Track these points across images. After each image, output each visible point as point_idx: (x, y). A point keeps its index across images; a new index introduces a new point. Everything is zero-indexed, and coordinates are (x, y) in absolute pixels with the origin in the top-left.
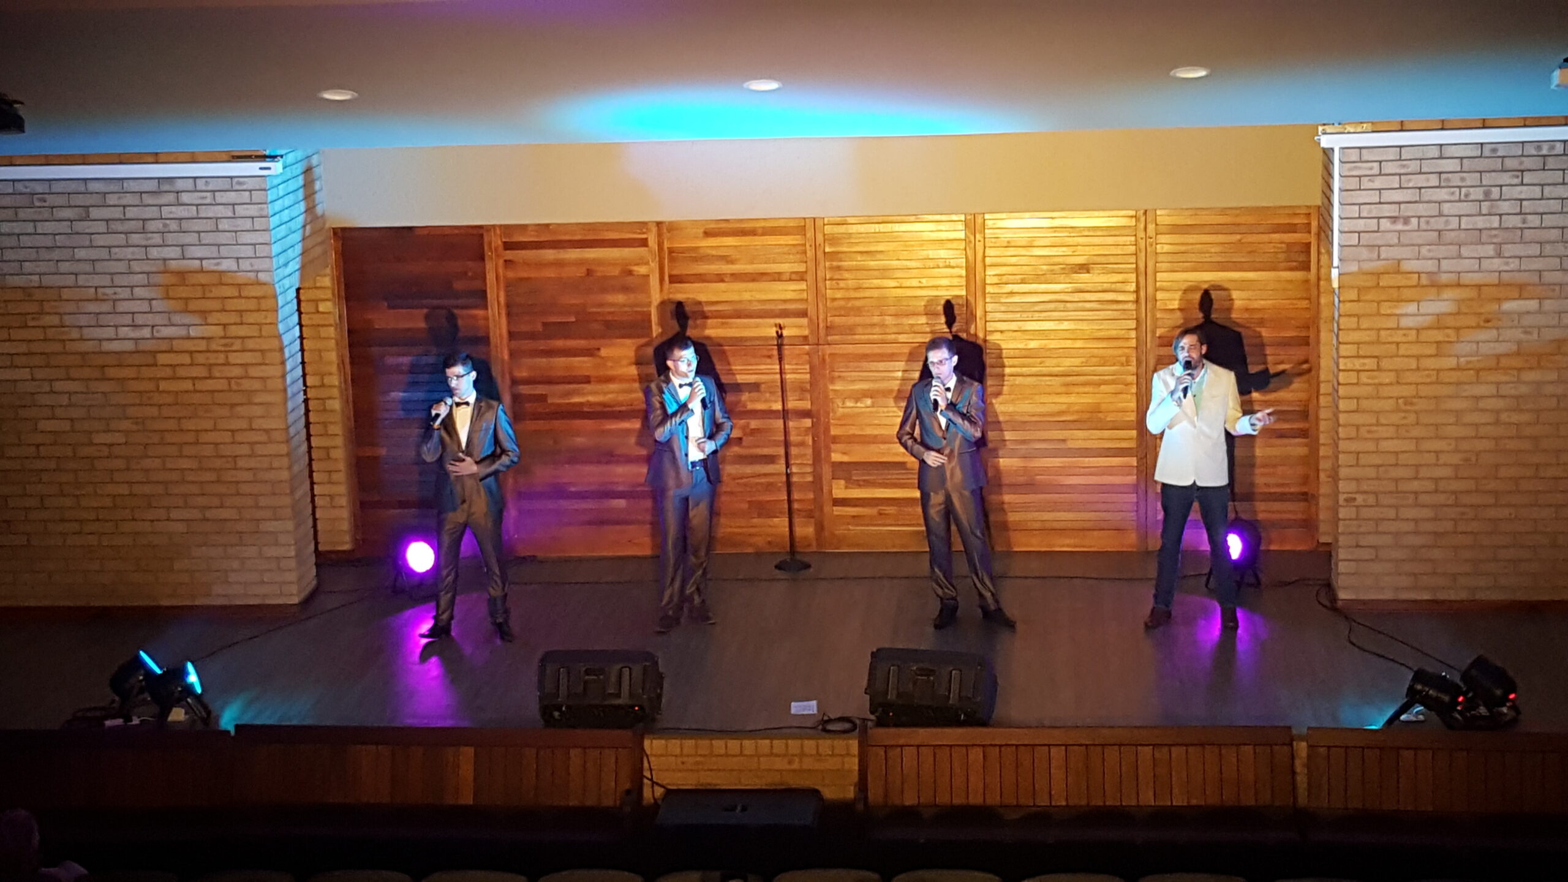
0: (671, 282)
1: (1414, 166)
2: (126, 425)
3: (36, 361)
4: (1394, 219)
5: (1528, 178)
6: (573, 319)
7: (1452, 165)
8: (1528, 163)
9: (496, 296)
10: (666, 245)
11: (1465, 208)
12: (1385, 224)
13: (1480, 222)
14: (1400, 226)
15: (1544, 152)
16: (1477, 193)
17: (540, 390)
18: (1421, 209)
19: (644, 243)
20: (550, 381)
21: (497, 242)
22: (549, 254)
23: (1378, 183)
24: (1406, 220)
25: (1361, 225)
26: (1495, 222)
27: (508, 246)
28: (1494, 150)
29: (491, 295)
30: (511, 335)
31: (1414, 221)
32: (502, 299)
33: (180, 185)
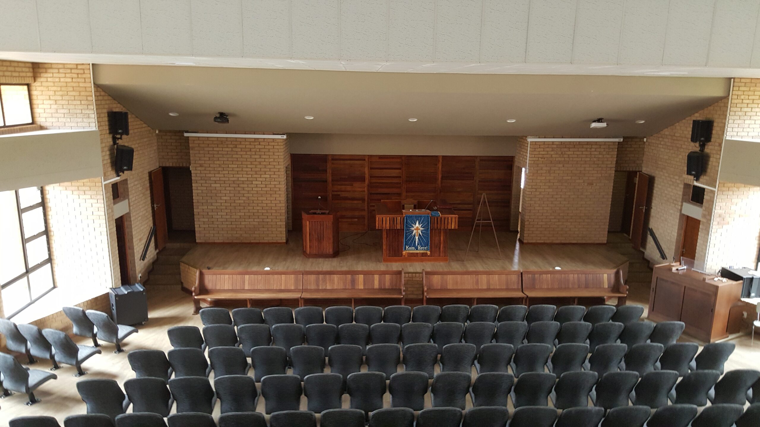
0: (370, 169)
1: (547, 146)
2: (244, 198)
3: (222, 182)
4: (542, 158)
5: (571, 150)
6: (347, 177)
7: (555, 146)
8: (571, 146)
9: (329, 171)
10: (370, 161)
11: (557, 156)
12: (540, 159)
13: (560, 159)
14: (543, 160)
15: (575, 144)
16: (560, 153)
17: (339, 193)
18: (548, 156)
19: (365, 160)
20: (342, 191)
21: (330, 158)
22: (342, 162)
23: (539, 150)
24: (544, 159)
25: (534, 159)
26: (563, 159)
27: (332, 159)
28: (564, 143)
29: (328, 171)
30: (332, 180)
31: (546, 159)
32: (331, 172)
33: (260, 140)
